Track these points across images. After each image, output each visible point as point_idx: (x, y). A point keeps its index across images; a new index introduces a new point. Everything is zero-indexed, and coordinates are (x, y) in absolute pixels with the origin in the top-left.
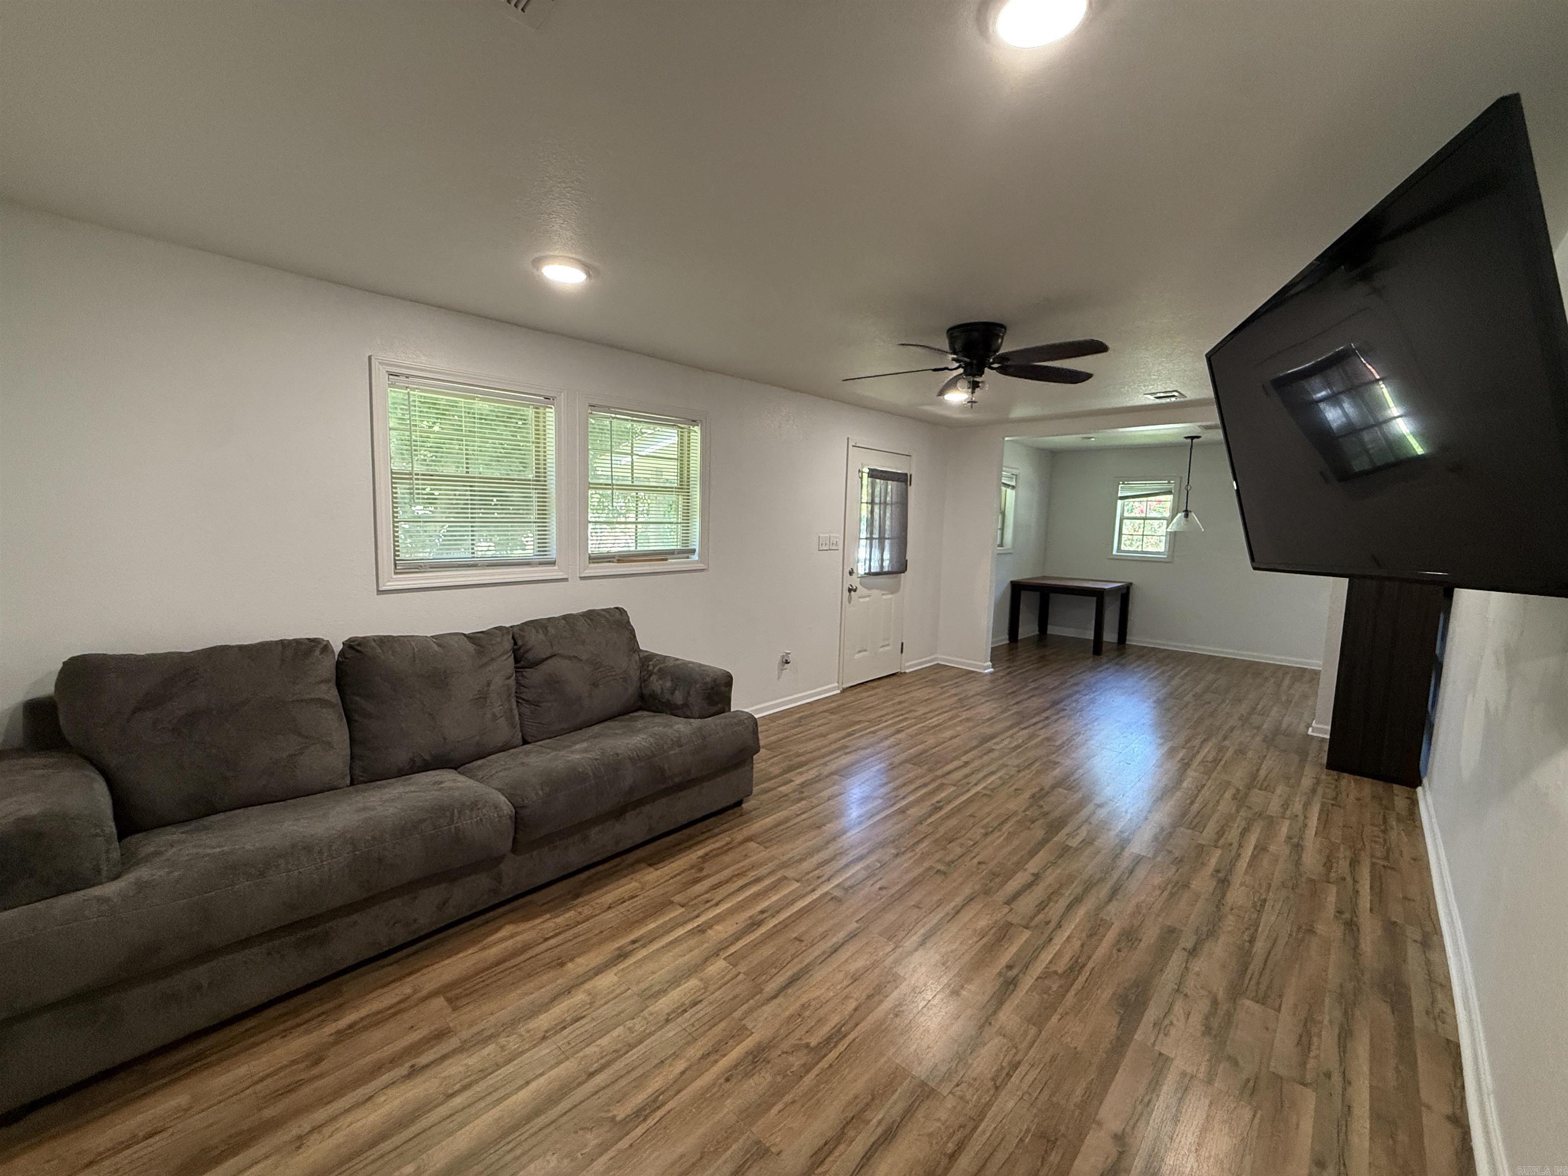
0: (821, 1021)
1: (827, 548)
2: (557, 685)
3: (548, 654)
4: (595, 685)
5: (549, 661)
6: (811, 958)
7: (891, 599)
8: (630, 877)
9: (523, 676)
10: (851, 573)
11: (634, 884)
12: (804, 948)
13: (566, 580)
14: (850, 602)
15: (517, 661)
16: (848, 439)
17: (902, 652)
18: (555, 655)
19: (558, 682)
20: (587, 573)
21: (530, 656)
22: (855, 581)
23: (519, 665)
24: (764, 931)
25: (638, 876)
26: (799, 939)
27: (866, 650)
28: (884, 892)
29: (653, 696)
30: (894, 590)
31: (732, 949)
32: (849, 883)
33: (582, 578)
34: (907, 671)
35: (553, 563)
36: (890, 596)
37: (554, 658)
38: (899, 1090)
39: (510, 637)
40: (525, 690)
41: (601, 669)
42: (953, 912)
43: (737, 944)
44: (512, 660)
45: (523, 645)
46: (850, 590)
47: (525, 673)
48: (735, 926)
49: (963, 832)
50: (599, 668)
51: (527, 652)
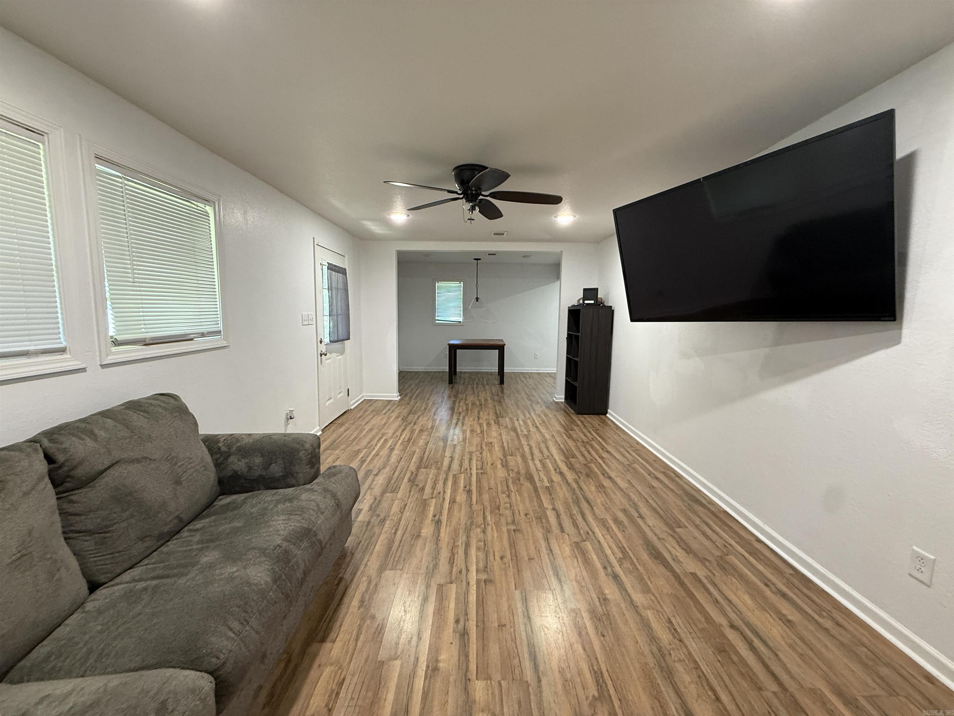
0: (580, 673)
1: (307, 323)
2: (129, 498)
3: (107, 463)
4: (178, 482)
5: (111, 472)
6: (523, 634)
7: (340, 359)
8: (315, 666)
9: (72, 502)
10: (321, 342)
11: (328, 671)
12: (512, 630)
13: (83, 370)
14: (321, 364)
15: (55, 484)
16: (314, 238)
17: (348, 395)
18: (117, 463)
19: (130, 494)
20: (110, 359)
21: (80, 472)
22: (323, 348)
23: (60, 489)
24: (475, 636)
25: (321, 659)
26: (501, 626)
27: (331, 398)
28: (505, 560)
29: (236, 476)
30: (342, 352)
31: (473, 666)
32: (481, 565)
33: (103, 366)
34: (352, 408)
35: (62, 351)
36: (340, 357)
37: (116, 467)
38: (659, 682)
39: (42, 455)
40: (77, 518)
41: (180, 464)
42: (548, 552)
43: (471, 659)
44: (50, 486)
45: (66, 461)
46: (321, 355)
47: (72, 498)
48: (453, 646)
49: (497, 500)
50: (176, 464)
51: (74, 468)
